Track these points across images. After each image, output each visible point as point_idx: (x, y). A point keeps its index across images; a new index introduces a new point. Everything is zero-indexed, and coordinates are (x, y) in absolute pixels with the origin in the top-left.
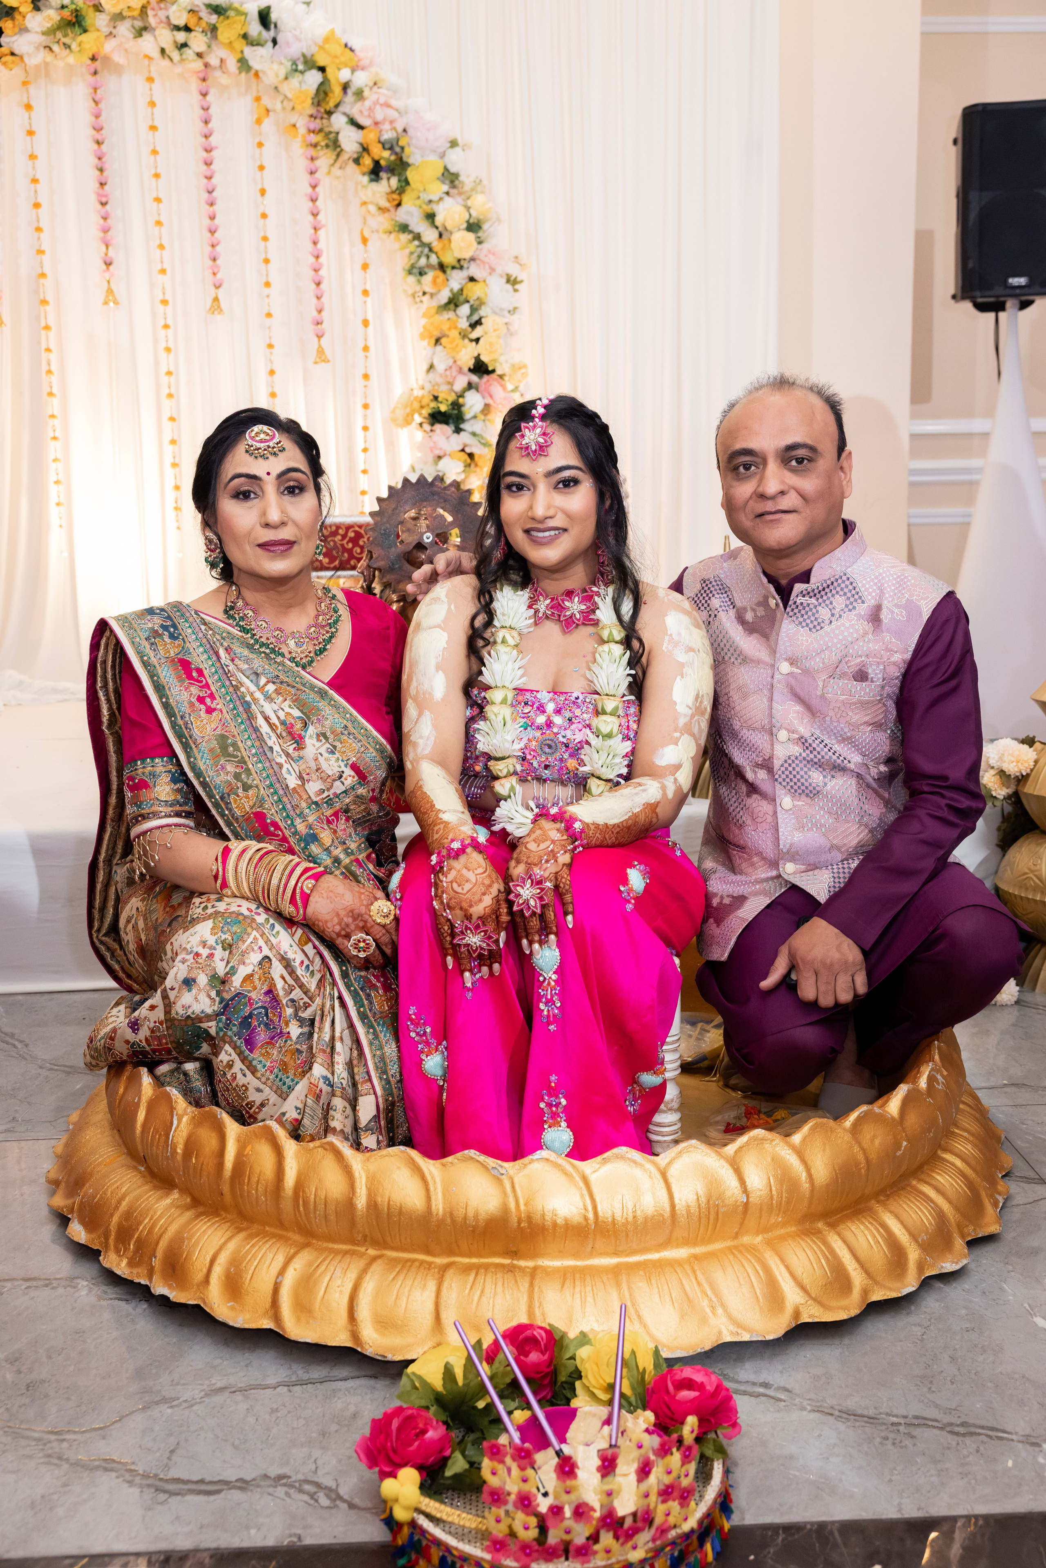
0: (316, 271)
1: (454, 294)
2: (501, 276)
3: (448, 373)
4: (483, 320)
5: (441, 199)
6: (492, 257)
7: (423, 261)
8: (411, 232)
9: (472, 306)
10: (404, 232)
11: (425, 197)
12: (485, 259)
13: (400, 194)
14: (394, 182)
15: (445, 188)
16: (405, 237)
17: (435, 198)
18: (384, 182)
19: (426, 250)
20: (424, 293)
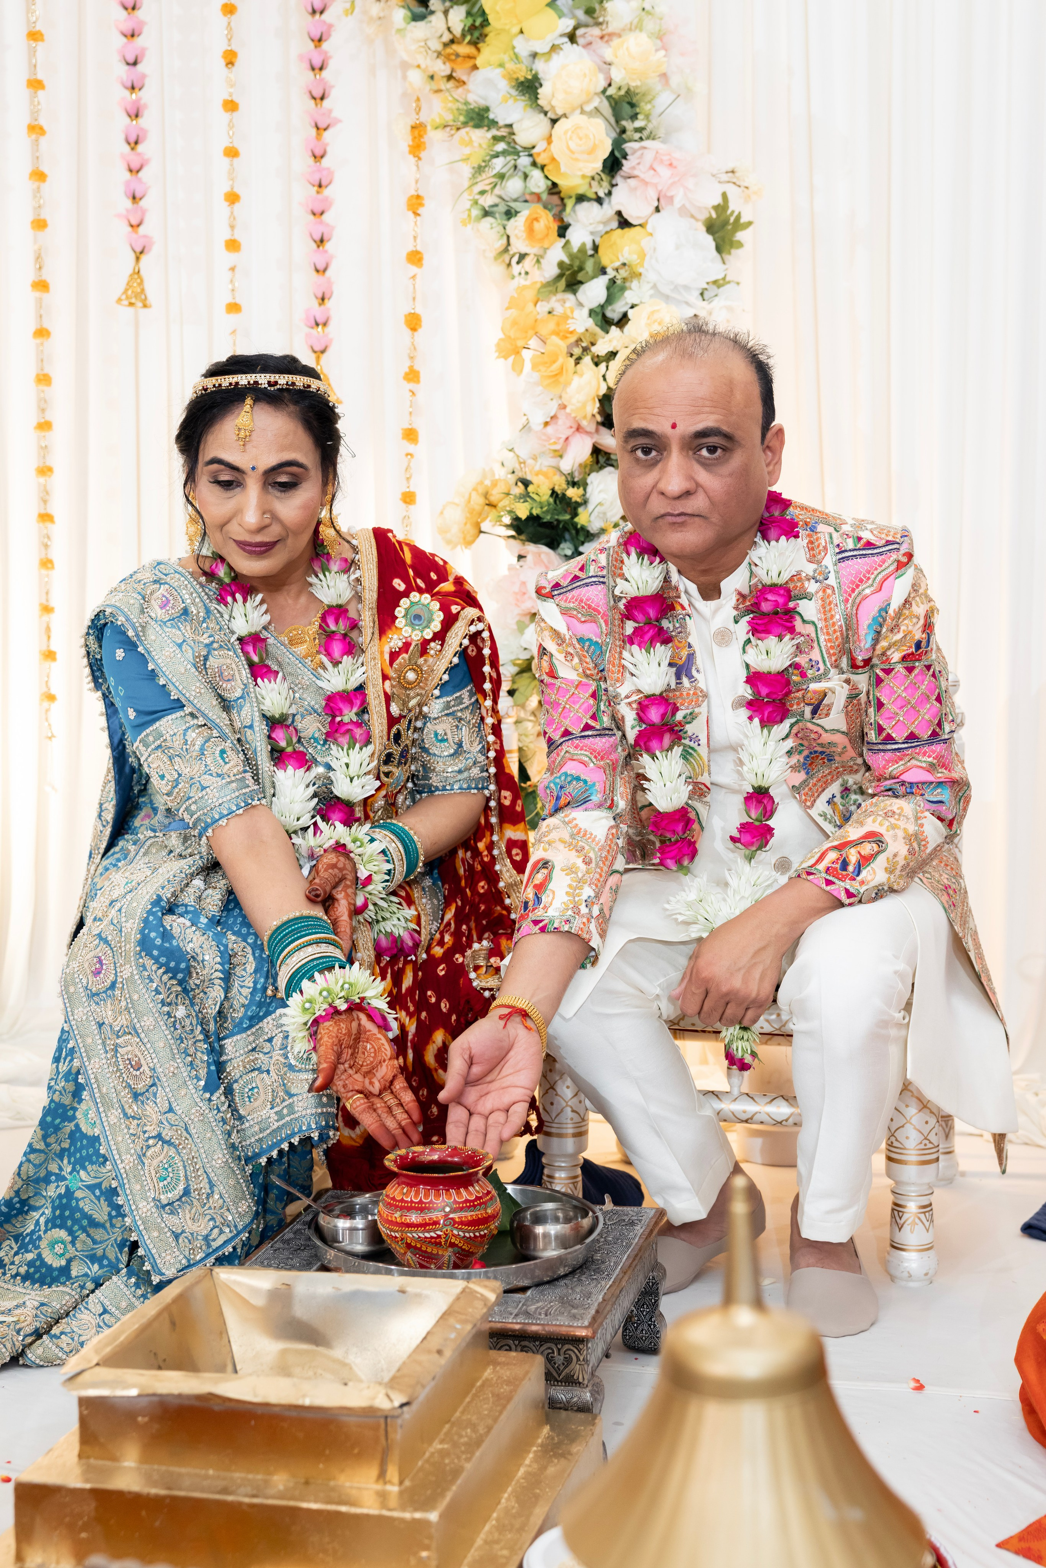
0: (318, 214)
1: (571, 256)
2: (684, 211)
3: (550, 429)
4: (631, 314)
5: (554, 48)
6: (665, 172)
7: (514, 186)
8: (493, 124)
9: (613, 281)
10: (477, 126)
11: (523, 47)
12: (648, 176)
13: (475, 43)
14: (458, 17)
15: (567, 25)
16: (480, 136)
17: (542, 47)
18: (437, 21)
19: (524, 161)
20: (522, 257)
